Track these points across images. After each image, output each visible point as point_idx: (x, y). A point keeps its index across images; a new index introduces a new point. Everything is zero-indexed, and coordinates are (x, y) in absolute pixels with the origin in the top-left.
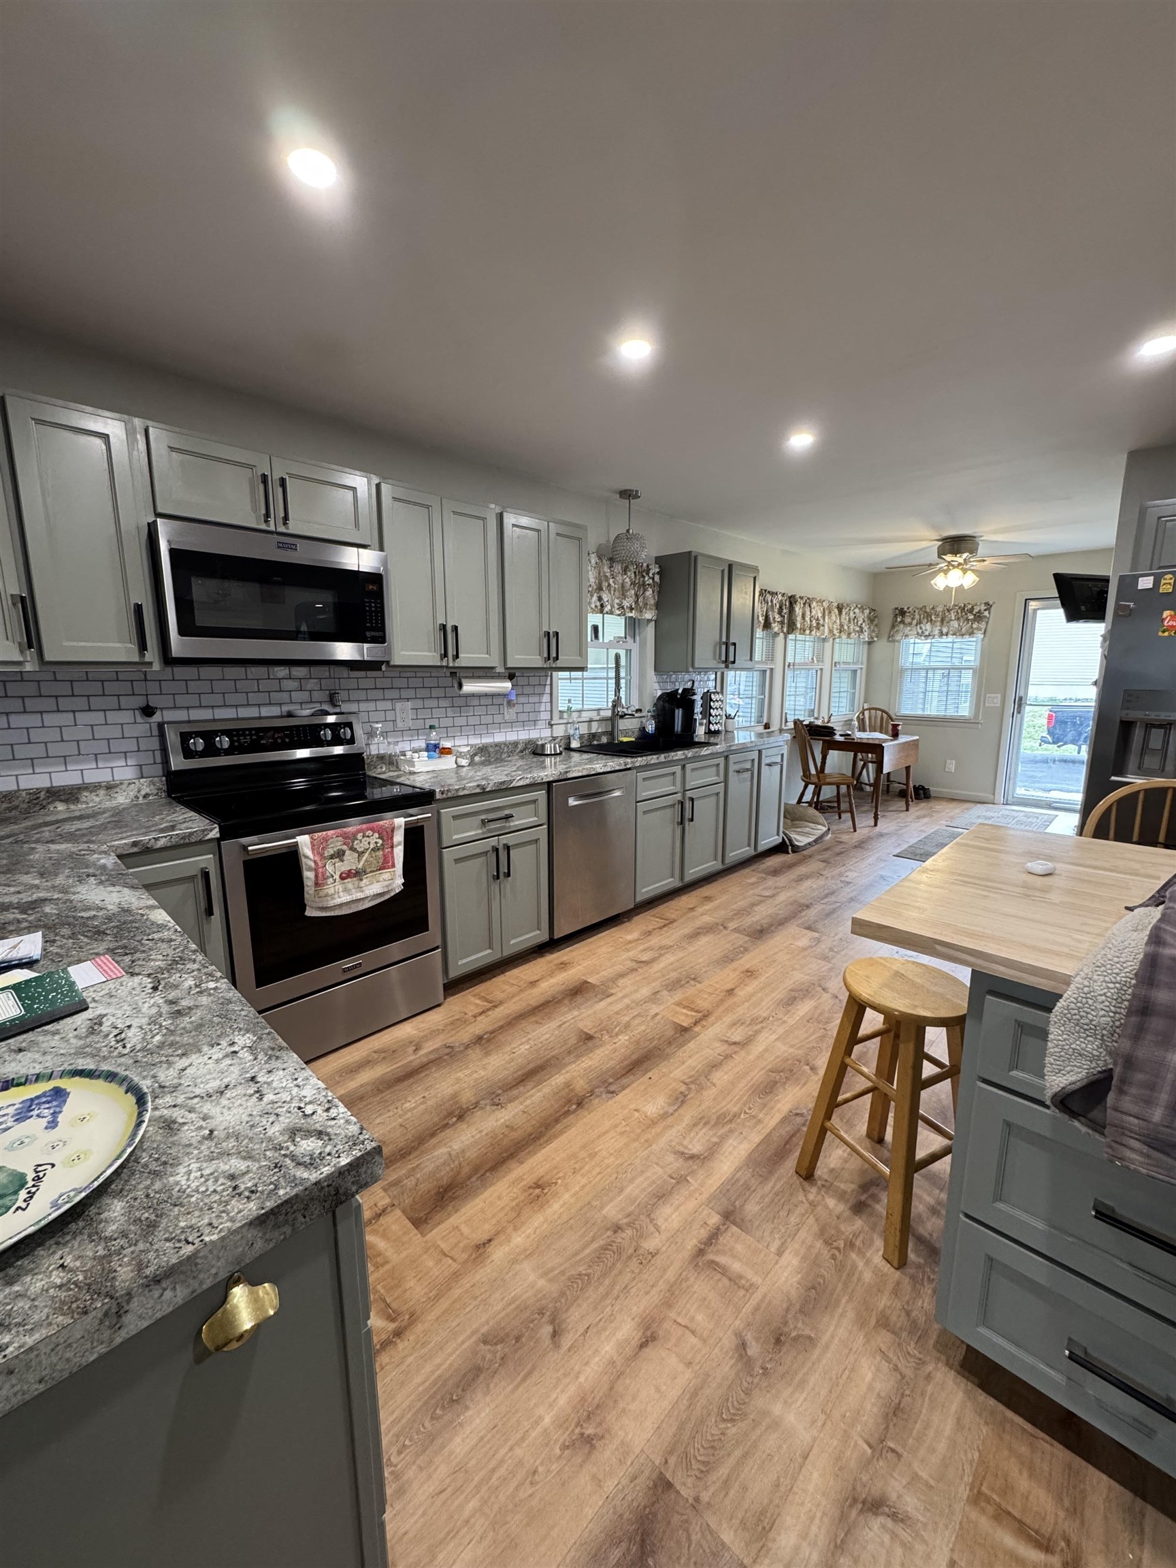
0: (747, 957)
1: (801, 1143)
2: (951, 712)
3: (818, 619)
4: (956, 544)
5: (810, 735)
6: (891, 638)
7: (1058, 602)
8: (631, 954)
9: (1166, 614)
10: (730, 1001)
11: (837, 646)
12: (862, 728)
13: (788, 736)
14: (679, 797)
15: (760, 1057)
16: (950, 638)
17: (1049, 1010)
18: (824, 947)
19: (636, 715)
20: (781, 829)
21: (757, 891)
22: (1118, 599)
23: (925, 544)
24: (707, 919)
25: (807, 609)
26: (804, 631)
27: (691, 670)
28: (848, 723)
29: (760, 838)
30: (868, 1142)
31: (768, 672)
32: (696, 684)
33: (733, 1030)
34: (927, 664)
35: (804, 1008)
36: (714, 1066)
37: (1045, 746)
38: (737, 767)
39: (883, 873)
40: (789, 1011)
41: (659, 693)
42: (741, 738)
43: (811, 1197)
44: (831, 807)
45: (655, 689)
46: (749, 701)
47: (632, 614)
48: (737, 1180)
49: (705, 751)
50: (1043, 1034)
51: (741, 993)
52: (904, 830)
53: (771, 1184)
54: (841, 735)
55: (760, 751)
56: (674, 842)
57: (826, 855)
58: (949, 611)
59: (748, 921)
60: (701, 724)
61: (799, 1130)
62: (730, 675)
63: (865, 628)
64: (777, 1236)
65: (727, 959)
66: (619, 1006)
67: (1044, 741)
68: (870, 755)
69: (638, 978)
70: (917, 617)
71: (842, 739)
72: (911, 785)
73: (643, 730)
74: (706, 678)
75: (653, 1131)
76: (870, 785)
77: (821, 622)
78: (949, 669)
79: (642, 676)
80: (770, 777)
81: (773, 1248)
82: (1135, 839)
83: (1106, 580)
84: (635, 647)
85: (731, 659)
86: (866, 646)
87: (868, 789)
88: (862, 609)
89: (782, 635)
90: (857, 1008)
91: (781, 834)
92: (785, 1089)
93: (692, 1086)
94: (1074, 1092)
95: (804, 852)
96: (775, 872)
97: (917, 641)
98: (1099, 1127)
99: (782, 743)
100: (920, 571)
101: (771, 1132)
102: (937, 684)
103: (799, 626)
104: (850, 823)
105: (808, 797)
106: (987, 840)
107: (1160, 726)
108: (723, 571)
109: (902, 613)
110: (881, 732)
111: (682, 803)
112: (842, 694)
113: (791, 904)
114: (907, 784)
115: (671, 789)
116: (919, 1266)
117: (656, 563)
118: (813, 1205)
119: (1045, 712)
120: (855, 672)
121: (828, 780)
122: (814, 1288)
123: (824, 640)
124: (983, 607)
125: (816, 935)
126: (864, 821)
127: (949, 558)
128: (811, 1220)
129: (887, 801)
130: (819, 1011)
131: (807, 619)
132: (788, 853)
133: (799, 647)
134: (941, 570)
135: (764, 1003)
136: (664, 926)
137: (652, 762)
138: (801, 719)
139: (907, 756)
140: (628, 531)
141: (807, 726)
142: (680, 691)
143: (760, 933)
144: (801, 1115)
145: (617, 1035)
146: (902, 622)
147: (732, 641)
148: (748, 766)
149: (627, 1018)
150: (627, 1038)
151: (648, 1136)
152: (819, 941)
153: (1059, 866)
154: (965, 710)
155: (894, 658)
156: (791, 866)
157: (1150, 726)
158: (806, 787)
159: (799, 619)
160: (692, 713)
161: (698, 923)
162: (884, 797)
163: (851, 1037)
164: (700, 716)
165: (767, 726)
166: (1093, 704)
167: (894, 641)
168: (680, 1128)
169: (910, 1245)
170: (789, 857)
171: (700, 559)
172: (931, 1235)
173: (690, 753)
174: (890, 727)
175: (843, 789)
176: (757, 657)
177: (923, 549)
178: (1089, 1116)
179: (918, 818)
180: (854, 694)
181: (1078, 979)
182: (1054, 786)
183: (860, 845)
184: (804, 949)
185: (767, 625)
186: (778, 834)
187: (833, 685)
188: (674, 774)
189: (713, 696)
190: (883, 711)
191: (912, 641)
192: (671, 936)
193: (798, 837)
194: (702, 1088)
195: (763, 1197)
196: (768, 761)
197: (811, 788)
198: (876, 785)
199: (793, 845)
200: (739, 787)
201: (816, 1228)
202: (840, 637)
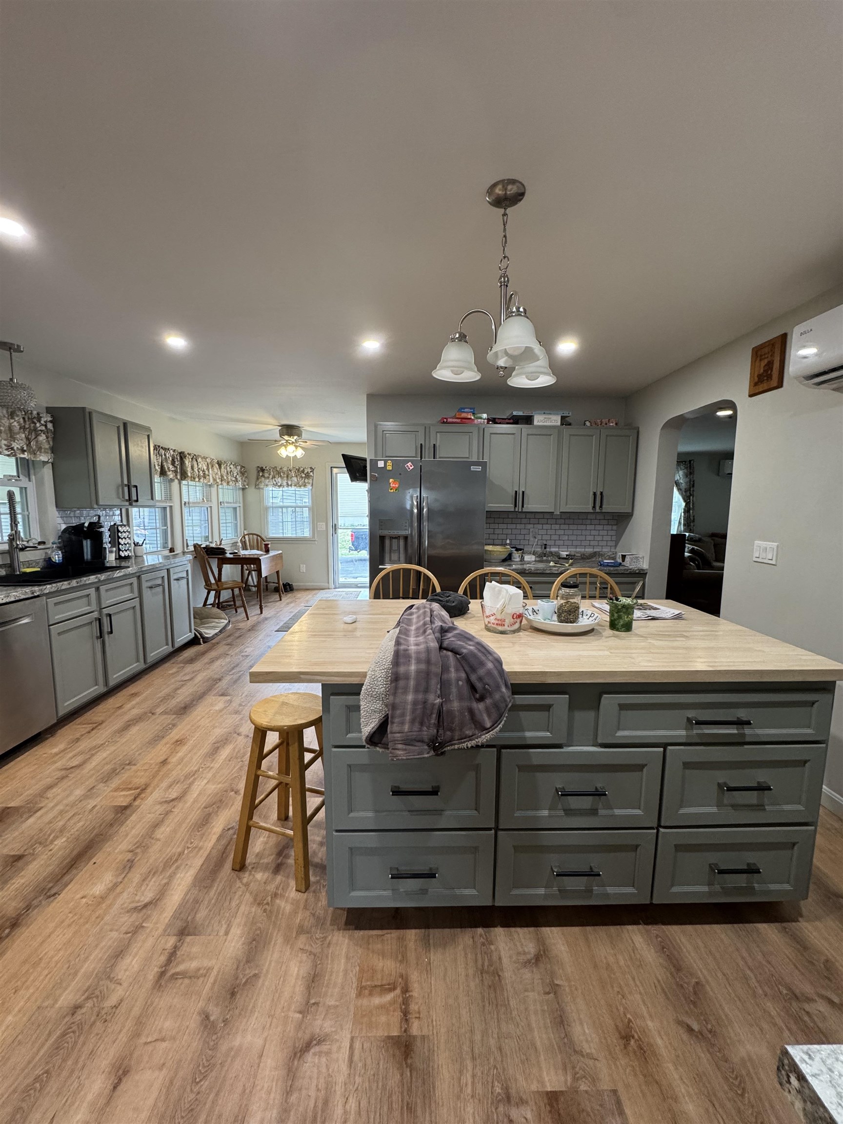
0: (175, 731)
1: (234, 847)
2: (300, 535)
3: (204, 471)
4: (289, 430)
5: (208, 555)
6: (257, 486)
7: (346, 470)
8: (59, 764)
9: (391, 480)
10: (165, 769)
11: (220, 491)
12: (245, 548)
13: (190, 557)
14: (96, 615)
15: (195, 801)
16: (293, 488)
17: (359, 694)
18: (235, 704)
19: (39, 547)
20: (193, 627)
21: (178, 678)
22: (370, 473)
23: (270, 427)
24: (136, 712)
25: (195, 463)
26: (194, 478)
27: (95, 506)
28: (234, 544)
29: (175, 637)
30: (279, 823)
31: (168, 509)
32: (102, 518)
33: (170, 790)
34: (281, 504)
35: (225, 753)
36: (156, 825)
37: (352, 552)
38: (149, 584)
39: (270, 644)
40: (214, 759)
41: (64, 527)
42: (150, 560)
43: (245, 880)
44: (230, 605)
45: (58, 523)
46: (154, 531)
47: (26, 455)
48: (187, 901)
49: (118, 574)
50: (357, 708)
51: (174, 760)
52: (281, 613)
53: (215, 888)
54: (230, 554)
55: (168, 570)
56: (94, 653)
57: (229, 640)
58: (290, 471)
59: (173, 703)
60: (111, 552)
61: (231, 839)
62: (134, 511)
63: (239, 479)
64: (223, 922)
65: (157, 738)
66: (51, 815)
67: (350, 549)
68: (252, 566)
69: (69, 783)
70: (272, 473)
71: (231, 556)
72: (281, 583)
73: (49, 561)
74: (111, 513)
75: (104, 905)
76: (255, 586)
77: (207, 473)
78: (295, 507)
79: (42, 511)
80: (179, 590)
81: (222, 932)
82: (391, 597)
83: (365, 460)
84: (31, 487)
85: (134, 498)
86: (241, 492)
87: (254, 589)
88: (235, 466)
89: (176, 481)
90: (261, 733)
91: (193, 631)
92: (218, 816)
93: (138, 850)
94: (375, 732)
95: (213, 641)
96: (191, 661)
97: (274, 489)
98: (386, 746)
99: (186, 562)
100: (269, 444)
101: (211, 851)
102: (290, 517)
103: (189, 475)
104: (244, 614)
105: (211, 600)
106: (323, 609)
107: (395, 538)
108: (118, 428)
109: (263, 470)
110: (258, 550)
111: (99, 620)
112: (228, 525)
113: (208, 681)
114: (278, 583)
115: (87, 609)
116: (318, 882)
117: (47, 412)
118: (247, 885)
119: (349, 532)
120: (235, 509)
121: (225, 586)
122: (254, 940)
123: (210, 486)
124: (309, 470)
125: (228, 698)
126: (253, 611)
127: (286, 437)
128: (248, 895)
129: (267, 595)
130: (237, 750)
131: (196, 470)
132: (200, 644)
133: (192, 491)
134: (282, 445)
135: (194, 760)
136: (92, 730)
137: (63, 587)
138: (200, 543)
139: (276, 564)
140: (11, 380)
141: (204, 548)
142: (86, 525)
143: (185, 709)
144: (232, 828)
145: (52, 842)
146: (263, 476)
147: (133, 483)
148: (159, 582)
149: (61, 823)
150: (64, 839)
151: (99, 912)
152: (231, 701)
153: (359, 617)
154: (307, 534)
155: (261, 500)
156: (204, 653)
157: (392, 538)
158: (208, 593)
159: (189, 469)
160: (101, 542)
161: (127, 718)
162: (266, 594)
163: (259, 755)
164: (109, 545)
165: (172, 550)
166: (368, 527)
167: (259, 488)
168: (131, 890)
169: (311, 873)
170: (202, 647)
171: (94, 416)
172: (322, 859)
173: (103, 577)
174: (263, 546)
175: (237, 591)
176: (157, 496)
177: (270, 430)
178: (382, 742)
179: (288, 604)
180: (237, 524)
181: (370, 672)
182: (358, 575)
183: (253, 628)
184: (221, 711)
185: (163, 473)
186: (191, 631)
187: (221, 518)
188: (88, 596)
189: (120, 528)
190: (257, 535)
191: (271, 489)
192: (101, 735)
193: (206, 631)
194: (148, 848)
195: (210, 901)
196: (176, 577)
197: (213, 593)
198: (258, 586)
199: (203, 638)
200: (153, 600)
201: (251, 899)
202: (222, 484)
